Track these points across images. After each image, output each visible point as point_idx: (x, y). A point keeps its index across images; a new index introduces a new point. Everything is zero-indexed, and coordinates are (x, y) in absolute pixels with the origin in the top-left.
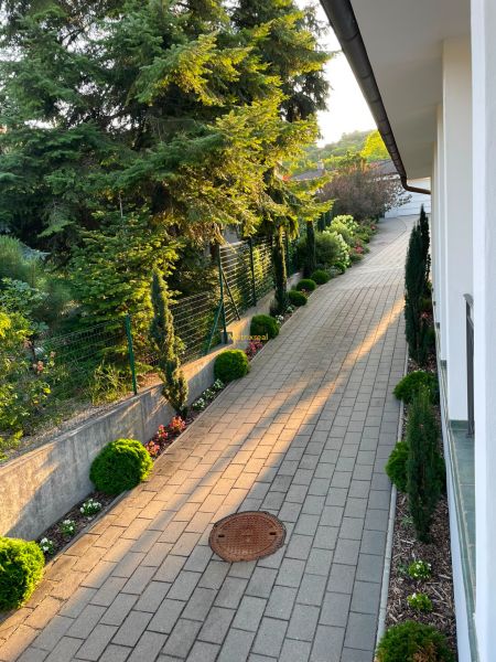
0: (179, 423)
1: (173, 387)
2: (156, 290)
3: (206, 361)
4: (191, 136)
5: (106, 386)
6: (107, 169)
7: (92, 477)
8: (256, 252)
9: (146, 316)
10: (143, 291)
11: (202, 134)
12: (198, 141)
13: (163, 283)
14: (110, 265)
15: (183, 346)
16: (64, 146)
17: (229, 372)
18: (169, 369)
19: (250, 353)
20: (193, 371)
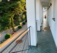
0: (14, 32)
1: (13, 29)
2: (12, 19)
3: (17, 27)
4: (15, 3)
5: (7, 29)
6: (7, 6)
7: (5, 37)
8: (23, 15)
9: (11, 22)
10: (10, 19)
11: (16, 3)
12: (16, 4)
13: (12, 18)
14: (7, 16)
15: (15, 25)
16: (2, 4)
17: (20, 28)
18: (13, 27)
19: (22, 26)
20: (16, 28)
